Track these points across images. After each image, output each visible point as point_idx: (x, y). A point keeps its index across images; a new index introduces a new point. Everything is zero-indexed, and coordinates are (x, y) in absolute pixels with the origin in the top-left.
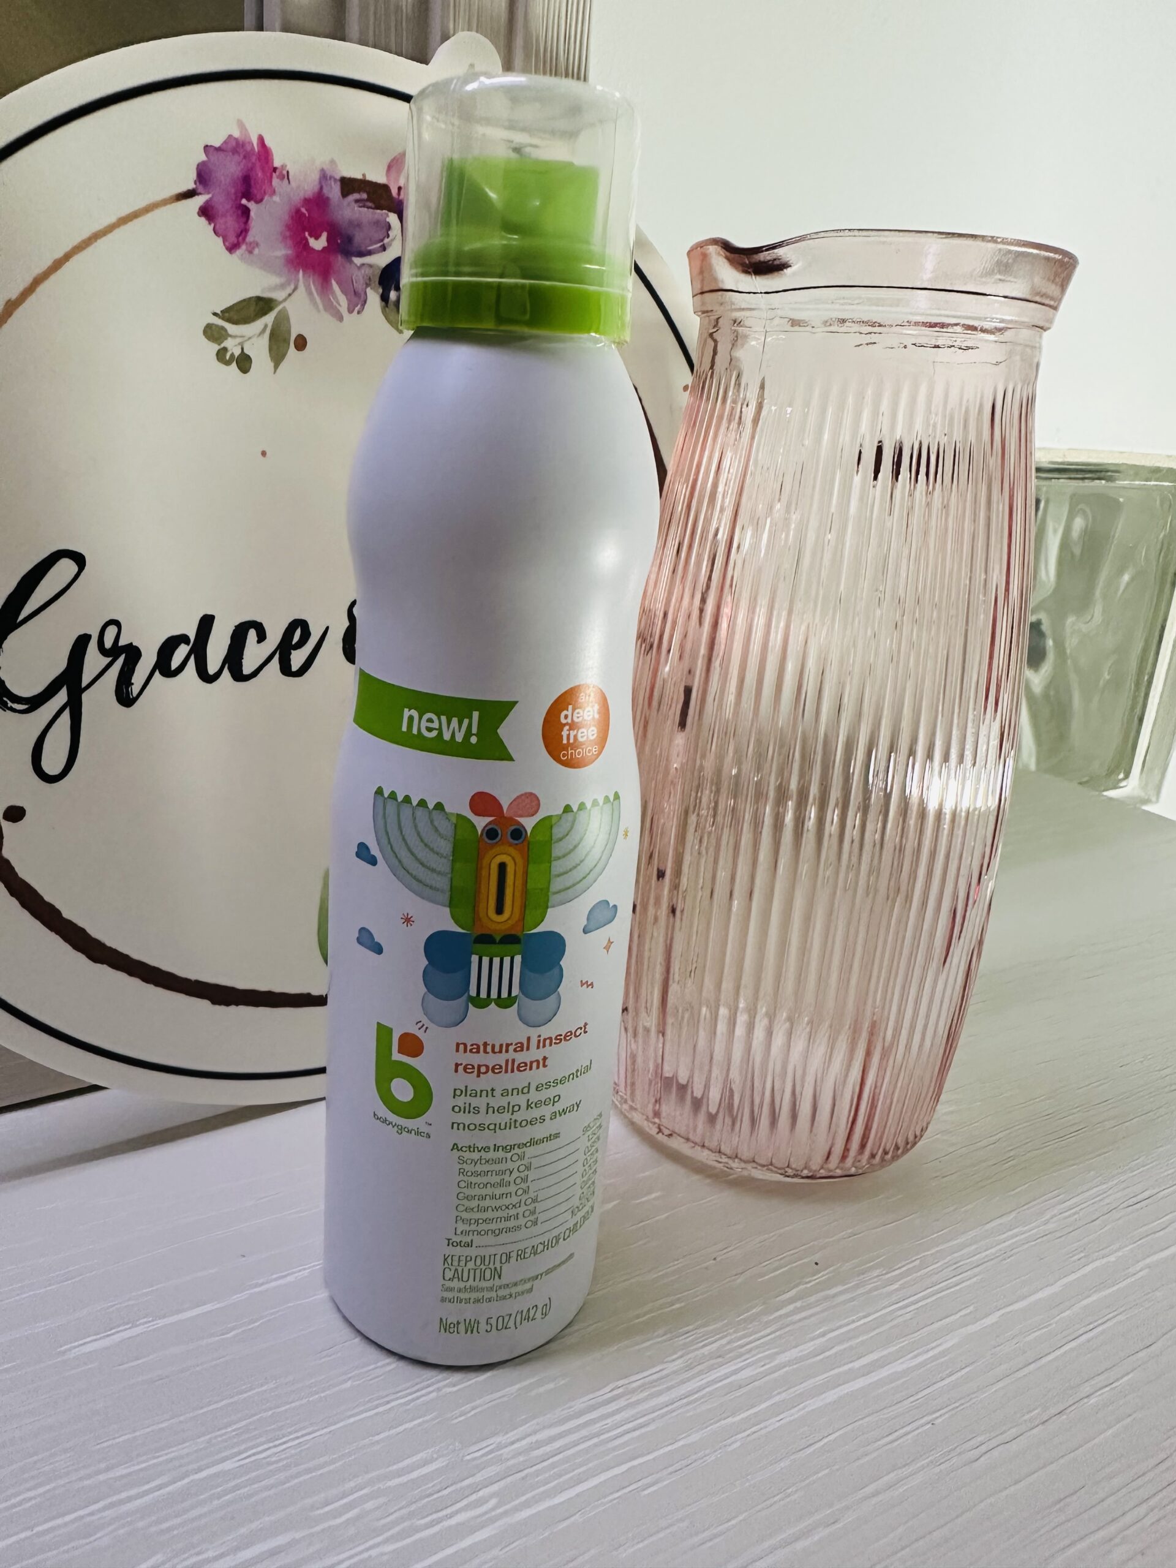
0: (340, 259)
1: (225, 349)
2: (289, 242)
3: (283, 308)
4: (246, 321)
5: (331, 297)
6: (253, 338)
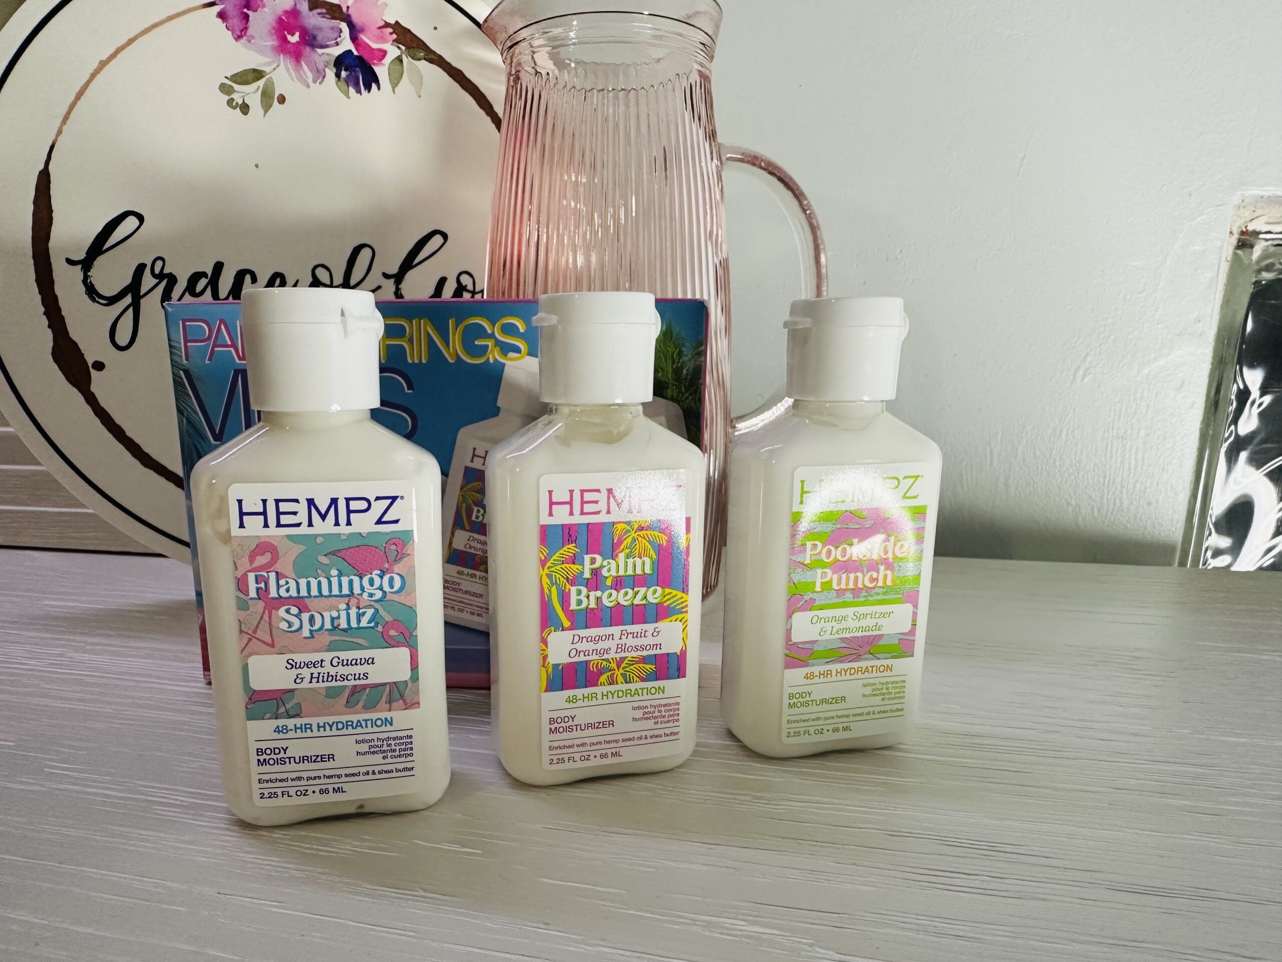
0: (308, 49)
1: (233, 100)
2: (275, 37)
3: (271, 78)
4: (246, 83)
5: (301, 71)
6: (251, 93)
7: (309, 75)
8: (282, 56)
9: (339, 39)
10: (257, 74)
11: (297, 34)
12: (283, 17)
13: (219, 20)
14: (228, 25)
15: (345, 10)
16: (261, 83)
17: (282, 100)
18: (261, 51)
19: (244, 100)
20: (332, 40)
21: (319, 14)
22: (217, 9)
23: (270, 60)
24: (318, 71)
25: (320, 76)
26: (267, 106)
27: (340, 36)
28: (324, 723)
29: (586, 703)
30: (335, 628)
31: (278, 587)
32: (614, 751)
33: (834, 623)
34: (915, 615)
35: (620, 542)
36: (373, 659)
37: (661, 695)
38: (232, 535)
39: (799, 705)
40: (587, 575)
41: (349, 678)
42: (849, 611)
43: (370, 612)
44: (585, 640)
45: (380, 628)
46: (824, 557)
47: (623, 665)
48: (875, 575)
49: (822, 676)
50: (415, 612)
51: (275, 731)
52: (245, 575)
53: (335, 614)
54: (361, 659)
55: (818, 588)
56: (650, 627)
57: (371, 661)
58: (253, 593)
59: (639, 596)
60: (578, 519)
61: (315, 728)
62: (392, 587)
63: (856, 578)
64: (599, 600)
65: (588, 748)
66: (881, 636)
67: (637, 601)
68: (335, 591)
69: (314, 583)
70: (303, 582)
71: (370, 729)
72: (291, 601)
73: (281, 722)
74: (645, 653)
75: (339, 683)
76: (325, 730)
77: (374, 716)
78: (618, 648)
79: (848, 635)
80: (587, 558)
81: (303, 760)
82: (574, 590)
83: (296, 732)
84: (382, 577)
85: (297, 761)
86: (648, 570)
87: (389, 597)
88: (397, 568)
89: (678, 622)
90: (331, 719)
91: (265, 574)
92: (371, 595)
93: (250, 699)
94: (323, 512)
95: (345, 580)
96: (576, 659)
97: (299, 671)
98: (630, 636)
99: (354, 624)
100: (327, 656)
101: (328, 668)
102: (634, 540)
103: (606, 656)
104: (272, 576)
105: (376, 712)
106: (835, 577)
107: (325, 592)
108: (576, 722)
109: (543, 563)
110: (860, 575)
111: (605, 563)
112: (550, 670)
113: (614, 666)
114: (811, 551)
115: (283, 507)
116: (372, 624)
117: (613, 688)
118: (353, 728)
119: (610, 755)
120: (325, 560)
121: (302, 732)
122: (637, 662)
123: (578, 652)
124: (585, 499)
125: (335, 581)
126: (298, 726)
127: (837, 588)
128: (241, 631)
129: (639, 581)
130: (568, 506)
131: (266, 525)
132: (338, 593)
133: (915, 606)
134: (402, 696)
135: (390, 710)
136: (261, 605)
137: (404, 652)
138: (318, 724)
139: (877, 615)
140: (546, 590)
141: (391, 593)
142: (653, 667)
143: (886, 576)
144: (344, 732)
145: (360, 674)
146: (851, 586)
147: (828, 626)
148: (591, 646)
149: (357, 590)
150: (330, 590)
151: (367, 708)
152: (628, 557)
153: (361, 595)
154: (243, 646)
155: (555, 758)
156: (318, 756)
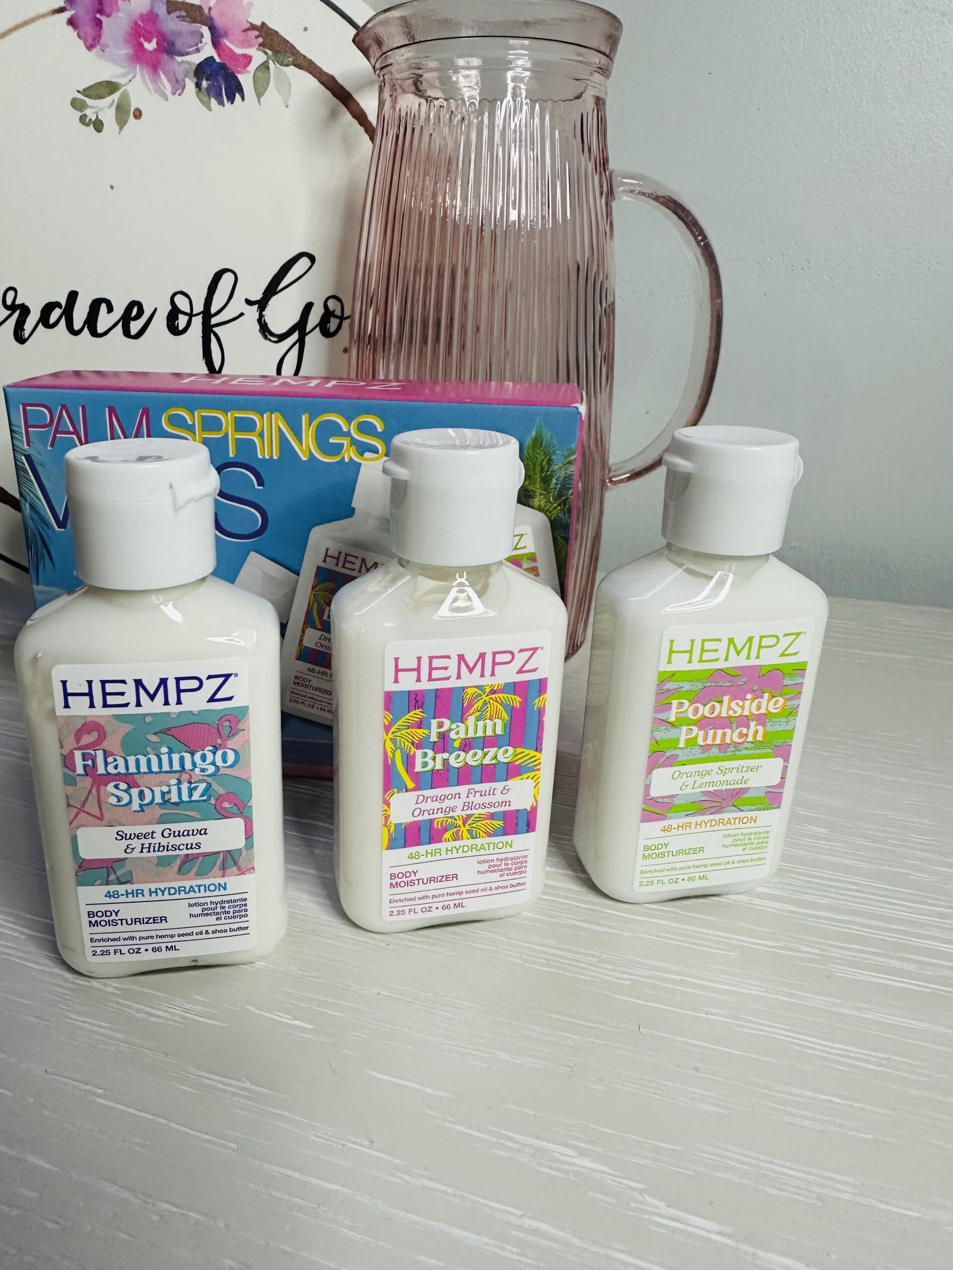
0: (166, 57)
1: (85, 116)
2: (130, 45)
3: (126, 90)
4: (100, 97)
5: (159, 83)
6: (105, 109)
7: (168, 87)
8: (138, 66)
9: (200, 45)
10: (111, 87)
11: (154, 41)
12: (140, 22)
13: (70, 28)
14: (80, 32)
15: (206, 11)
16: (116, 96)
17: (138, 114)
18: (115, 62)
19: (97, 116)
20: (192, 47)
21: (178, 17)
22: (67, 15)
23: (125, 70)
24: (177, 81)
25: (178, 87)
26: (121, 122)
27: (201, 43)
28: (156, 889)
29: (429, 858)
30: (166, 802)
31: (106, 764)
32: (457, 902)
33: (697, 778)
34: (785, 768)
35: (471, 705)
36: (206, 830)
37: (509, 849)
38: (57, 714)
39: (654, 856)
40: (434, 738)
41: (181, 848)
42: (714, 766)
43: (202, 786)
44: (429, 799)
45: (213, 801)
46: (690, 715)
47: (470, 822)
48: (745, 731)
49: (680, 828)
50: (250, 785)
51: (106, 896)
52: (71, 753)
53: (165, 789)
54: (193, 830)
55: (682, 744)
56: (499, 786)
57: (203, 832)
58: (80, 770)
59: (489, 757)
60: (425, 685)
61: (146, 893)
62: (225, 761)
63: (724, 734)
64: (445, 762)
65: (430, 900)
66: (749, 789)
67: (487, 761)
68: (166, 767)
69: (143, 760)
70: (132, 760)
71: (203, 894)
72: (118, 777)
73: (112, 888)
74: (492, 810)
75: (170, 853)
76: (157, 895)
77: (207, 882)
78: (464, 806)
79: (711, 789)
80: (434, 723)
81: (135, 922)
82: (419, 753)
83: (127, 897)
84: (214, 753)
85: (129, 922)
86: (499, 731)
87: (222, 771)
88: (231, 743)
89: (529, 780)
90: (163, 886)
91: (92, 752)
92: (203, 770)
93: (80, 867)
94: (152, 692)
95: (176, 757)
96: (420, 818)
97: (129, 842)
98: (478, 794)
99: (185, 798)
100: (159, 828)
101: (158, 839)
102: (485, 703)
103: (451, 814)
104: (100, 755)
105: (209, 878)
106: (701, 733)
107: (155, 768)
108: (418, 877)
109: (387, 728)
110: (728, 731)
111: (454, 726)
112: (392, 829)
113: (460, 823)
114: (677, 709)
115: (110, 688)
116: (205, 798)
117: (457, 844)
118: (186, 893)
119: (452, 906)
120: (154, 738)
121: (133, 897)
122: (484, 819)
123: (422, 812)
124: (434, 665)
125: (165, 758)
126: (130, 891)
127: (702, 743)
128: (69, 805)
129: (489, 742)
130: (415, 673)
131: (92, 705)
132: (169, 770)
133: (786, 759)
134: (236, 863)
135: (223, 876)
136: (88, 781)
137: (239, 823)
138: (150, 889)
139: (744, 769)
140: (390, 755)
141: (224, 767)
142: (501, 823)
143: (757, 732)
144: (177, 896)
145: (192, 844)
146: (718, 741)
147: (691, 781)
148: (436, 805)
149: (188, 766)
150: (160, 766)
151: (200, 874)
152: (478, 719)
153: (193, 770)
154: (72, 818)
155: (395, 910)
156: (150, 918)
